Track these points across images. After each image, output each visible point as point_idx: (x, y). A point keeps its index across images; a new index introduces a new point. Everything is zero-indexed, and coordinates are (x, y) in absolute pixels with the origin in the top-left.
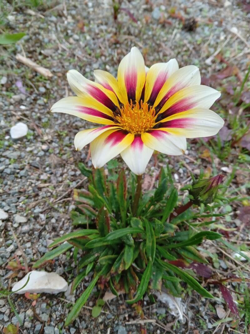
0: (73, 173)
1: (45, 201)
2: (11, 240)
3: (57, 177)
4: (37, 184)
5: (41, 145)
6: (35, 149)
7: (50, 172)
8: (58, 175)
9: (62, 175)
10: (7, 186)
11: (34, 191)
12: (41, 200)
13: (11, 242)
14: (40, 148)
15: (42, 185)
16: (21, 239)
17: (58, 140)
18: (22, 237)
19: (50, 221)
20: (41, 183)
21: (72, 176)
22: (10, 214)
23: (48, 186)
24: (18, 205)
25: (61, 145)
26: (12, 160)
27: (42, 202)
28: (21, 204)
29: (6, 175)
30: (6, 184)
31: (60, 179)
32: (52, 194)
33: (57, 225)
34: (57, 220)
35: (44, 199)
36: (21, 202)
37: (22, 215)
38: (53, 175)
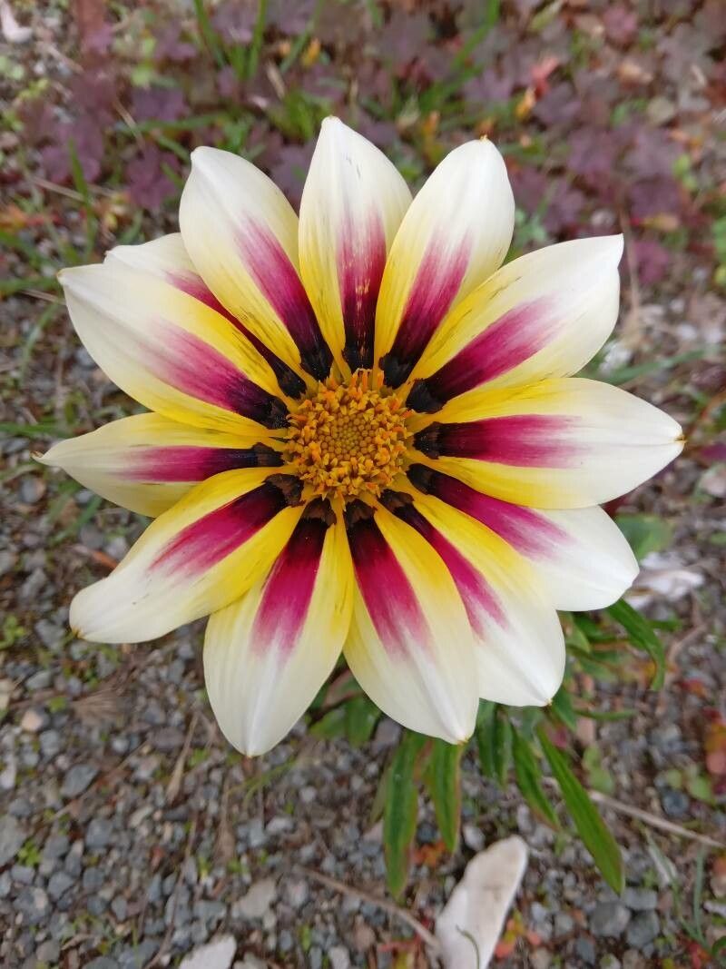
0: (178, 667)
1: (230, 797)
2: (312, 951)
3: (165, 725)
4: (161, 802)
5: (17, 730)
6: (18, 754)
7: (136, 740)
8: (160, 718)
9: (167, 708)
10: (115, 906)
11: (183, 821)
12: (224, 809)
13: (319, 952)
14: (26, 739)
15: (174, 786)
16: (318, 918)
17: (25, 663)
18: (317, 911)
19: (303, 805)
20: (165, 788)
21: (185, 674)
22: (222, 925)
23: (187, 768)
24: (205, 889)
25: (54, 661)
26: (23, 854)
27: (230, 807)
28: (207, 880)
29: (72, 896)
30: (108, 906)
31: (177, 717)
32: (218, 766)
33: (325, 790)
34: (310, 784)
35: (225, 797)
36: (199, 879)
37: (245, 889)
38: (150, 735)
